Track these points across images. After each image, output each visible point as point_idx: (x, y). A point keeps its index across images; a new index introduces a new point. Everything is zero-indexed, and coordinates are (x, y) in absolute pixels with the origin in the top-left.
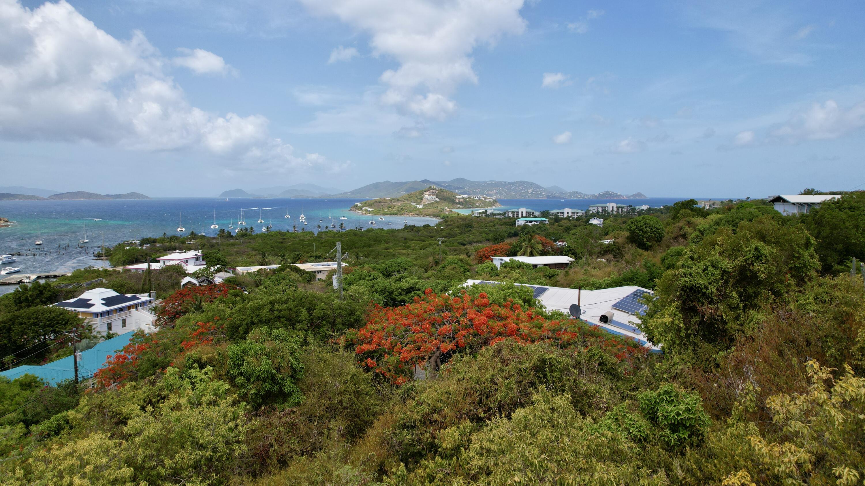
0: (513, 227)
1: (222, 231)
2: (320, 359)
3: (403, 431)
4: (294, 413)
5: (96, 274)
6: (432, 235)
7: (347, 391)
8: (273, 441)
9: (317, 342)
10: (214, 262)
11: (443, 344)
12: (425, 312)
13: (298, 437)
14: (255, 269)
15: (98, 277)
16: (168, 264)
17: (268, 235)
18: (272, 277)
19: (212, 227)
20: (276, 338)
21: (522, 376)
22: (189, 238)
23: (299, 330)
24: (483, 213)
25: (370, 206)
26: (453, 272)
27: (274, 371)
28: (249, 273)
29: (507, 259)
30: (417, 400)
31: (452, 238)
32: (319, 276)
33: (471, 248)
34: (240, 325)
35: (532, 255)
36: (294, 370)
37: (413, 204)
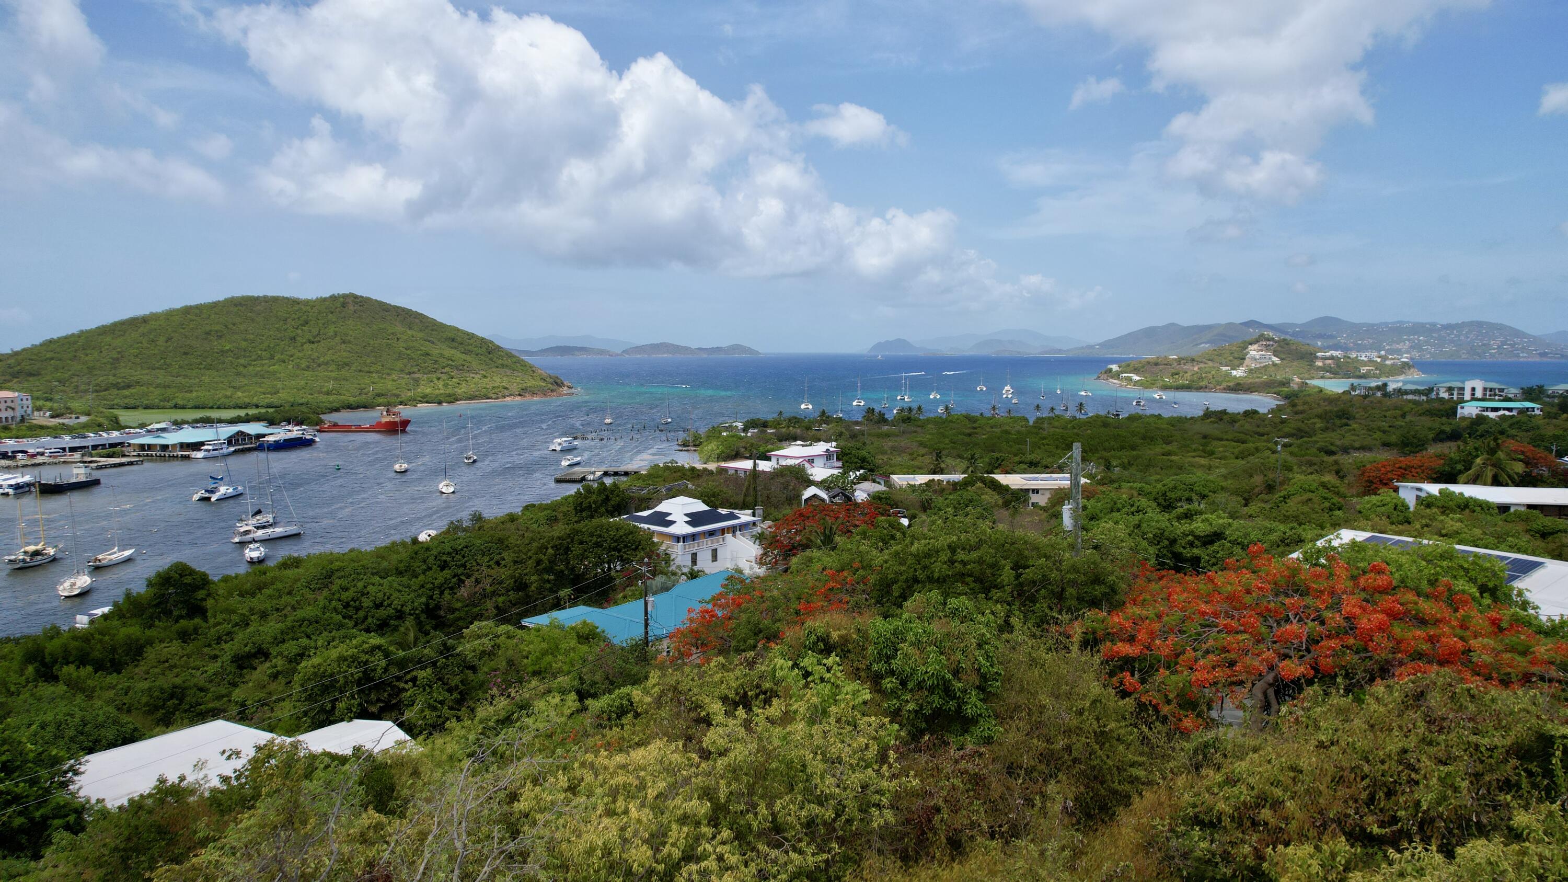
0: (1450, 421)
1: (870, 411)
2: (1033, 662)
3: (1192, 830)
4: (981, 755)
5: (679, 474)
6: (1261, 430)
7: (1081, 729)
8: (941, 803)
9: (1029, 628)
10: (856, 463)
11: (1285, 663)
12: (1248, 592)
13: (985, 803)
14: (921, 479)
15: (682, 478)
16: (784, 463)
17: (946, 420)
18: (951, 497)
19: (855, 403)
20: (954, 613)
21: (1482, 762)
22: (817, 421)
23: (997, 601)
24: (1378, 388)
25: (1136, 371)
26: (1306, 509)
27: (949, 676)
28: (912, 487)
29: (1434, 489)
30: (1226, 774)
31: (1305, 439)
32: (1034, 498)
33: (1346, 460)
34: (895, 582)
35: (1496, 482)
36: (984, 677)
37: (1224, 368)
